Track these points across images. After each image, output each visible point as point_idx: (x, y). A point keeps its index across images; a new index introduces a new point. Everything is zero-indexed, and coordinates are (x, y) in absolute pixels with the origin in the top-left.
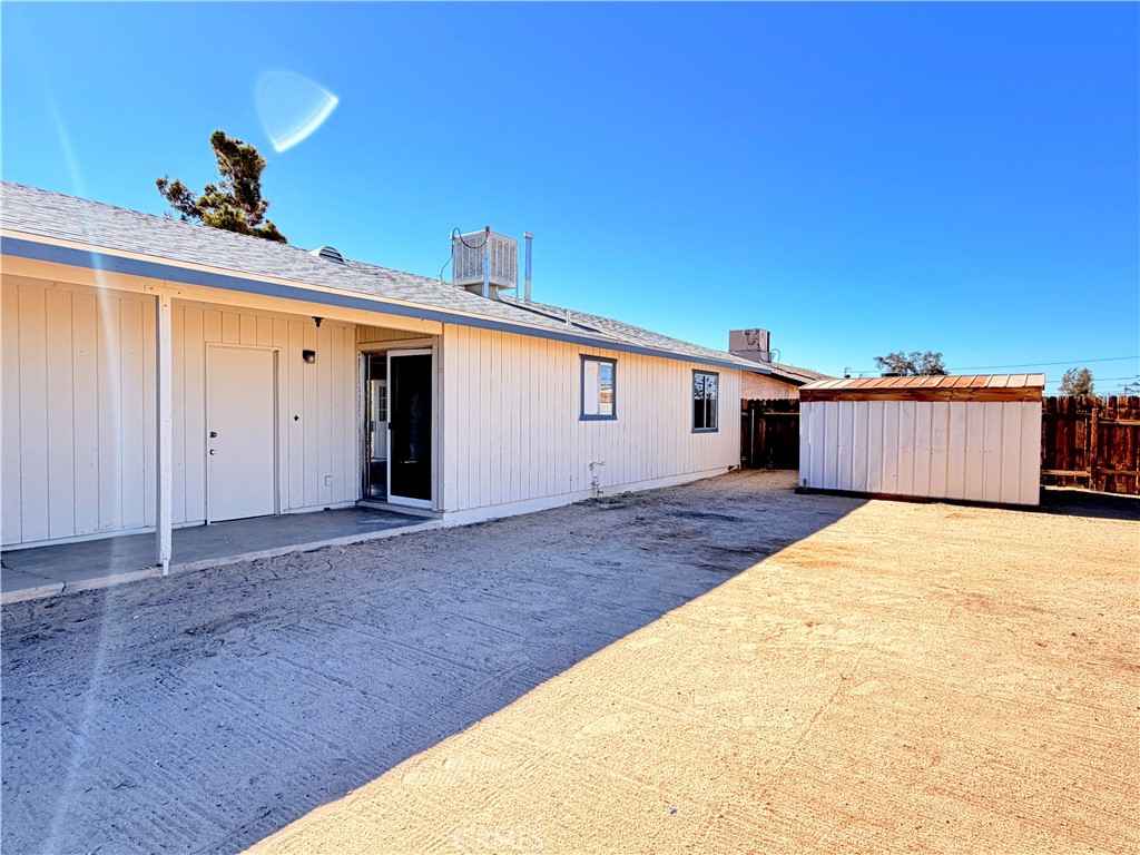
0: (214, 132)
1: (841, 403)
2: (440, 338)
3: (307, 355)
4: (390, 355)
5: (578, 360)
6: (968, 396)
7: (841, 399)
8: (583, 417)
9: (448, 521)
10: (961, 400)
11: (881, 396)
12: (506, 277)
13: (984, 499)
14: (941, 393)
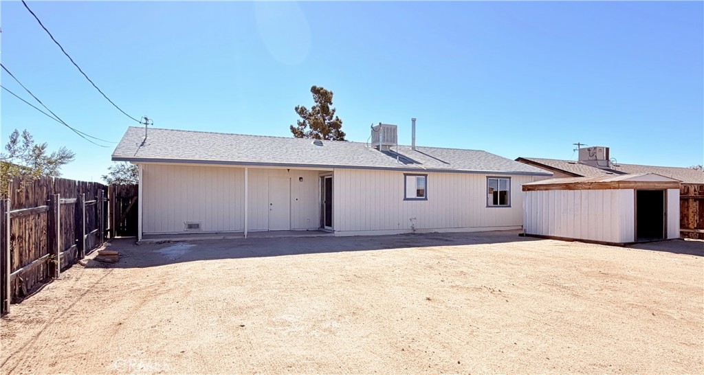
0: (312, 86)
1: (538, 191)
2: (333, 172)
3: (300, 178)
4: (326, 177)
5: (403, 176)
6: (588, 187)
7: (538, 190)
8: (405, 199)
9: (336, 234)
10: (586, 189)
11: (554, 188)
12: (391, 141)
13: (596, 240)
14: (578, 185)
